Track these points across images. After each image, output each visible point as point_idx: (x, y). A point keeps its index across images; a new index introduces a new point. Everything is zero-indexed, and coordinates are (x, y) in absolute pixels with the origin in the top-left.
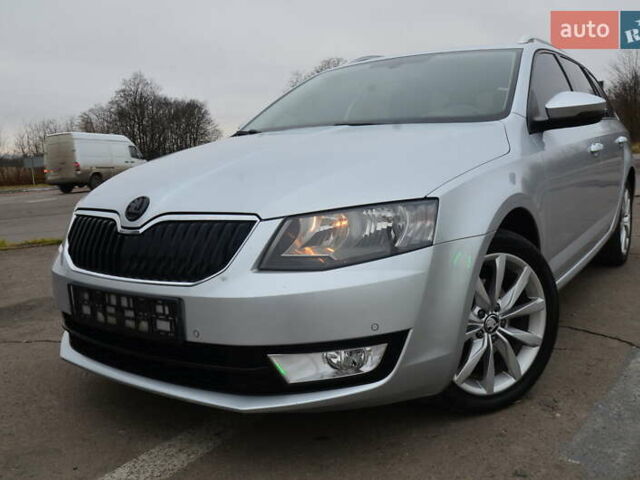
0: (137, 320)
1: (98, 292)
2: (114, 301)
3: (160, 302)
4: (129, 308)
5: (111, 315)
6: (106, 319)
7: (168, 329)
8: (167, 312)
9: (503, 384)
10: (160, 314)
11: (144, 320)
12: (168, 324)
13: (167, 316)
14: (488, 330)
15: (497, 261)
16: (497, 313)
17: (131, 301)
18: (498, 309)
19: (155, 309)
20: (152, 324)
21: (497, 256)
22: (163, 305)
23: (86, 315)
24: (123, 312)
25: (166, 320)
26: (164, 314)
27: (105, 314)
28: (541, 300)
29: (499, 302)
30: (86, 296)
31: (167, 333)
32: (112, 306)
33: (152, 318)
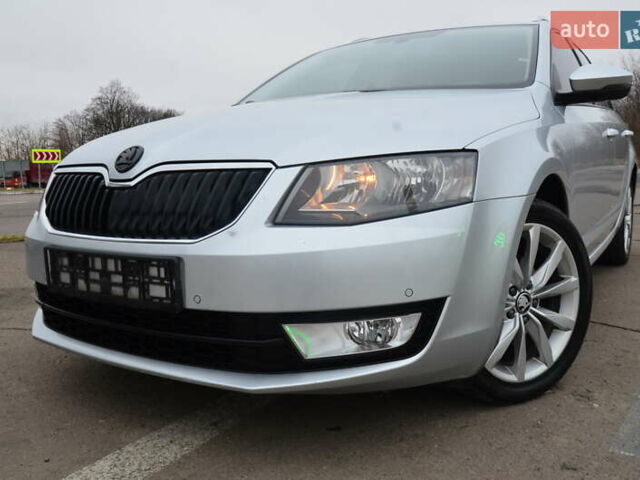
0: (125, 286)
1: (80, 256)
2: (98, 264)
3: (155, 263)
4: (117, 272)
5: (95, 281)
6: (88, 287)
7: (163, 295)
8: (163, 275)
9: (535, 371)
10: (154, 278)
11: (133, 285)
12: (164, 289)
13: (162, 280)
14: (519, 309)
15: (531, 232)
16: (529, 291)
17: (119, 263)
18: (530, 287)
19: (148, 272)
20: (144, 290)
21: (531, 227)
22: (159, 267)
23: (64, 284)
24: (109, 278)
25: (161, 283)
26: (159, 277)
27: (88, 281)
28: (574, 279)
29: (532, 279)
30: (66, 261)
31: (161, 299)
32: (97, 271)
33: (144, 283)
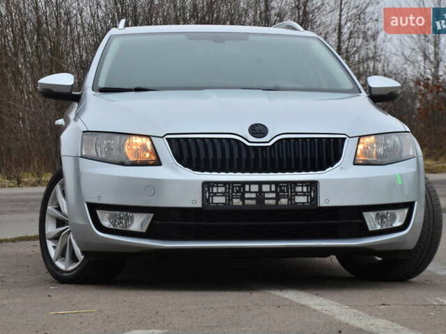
0: (278, 198)
2: (255, 189)
3: (300, 184)
4: (271, 192)
5: (251, 199)
7: (306, 201)
8: (305, 190)
10: (299, 192)
11: (283, 198)
12: (306, 197)
13: (305, 193)
17: (273, 186)
19: (295, 189)
20: (291, 199)
22: (302, 186)
23: (217, 204)
24: (264, 195)
25: (304, 195)
26: (302, 192)
30: (223, 189)
31: (303, 203)
32: (253, 192)
33: (292, 196)
